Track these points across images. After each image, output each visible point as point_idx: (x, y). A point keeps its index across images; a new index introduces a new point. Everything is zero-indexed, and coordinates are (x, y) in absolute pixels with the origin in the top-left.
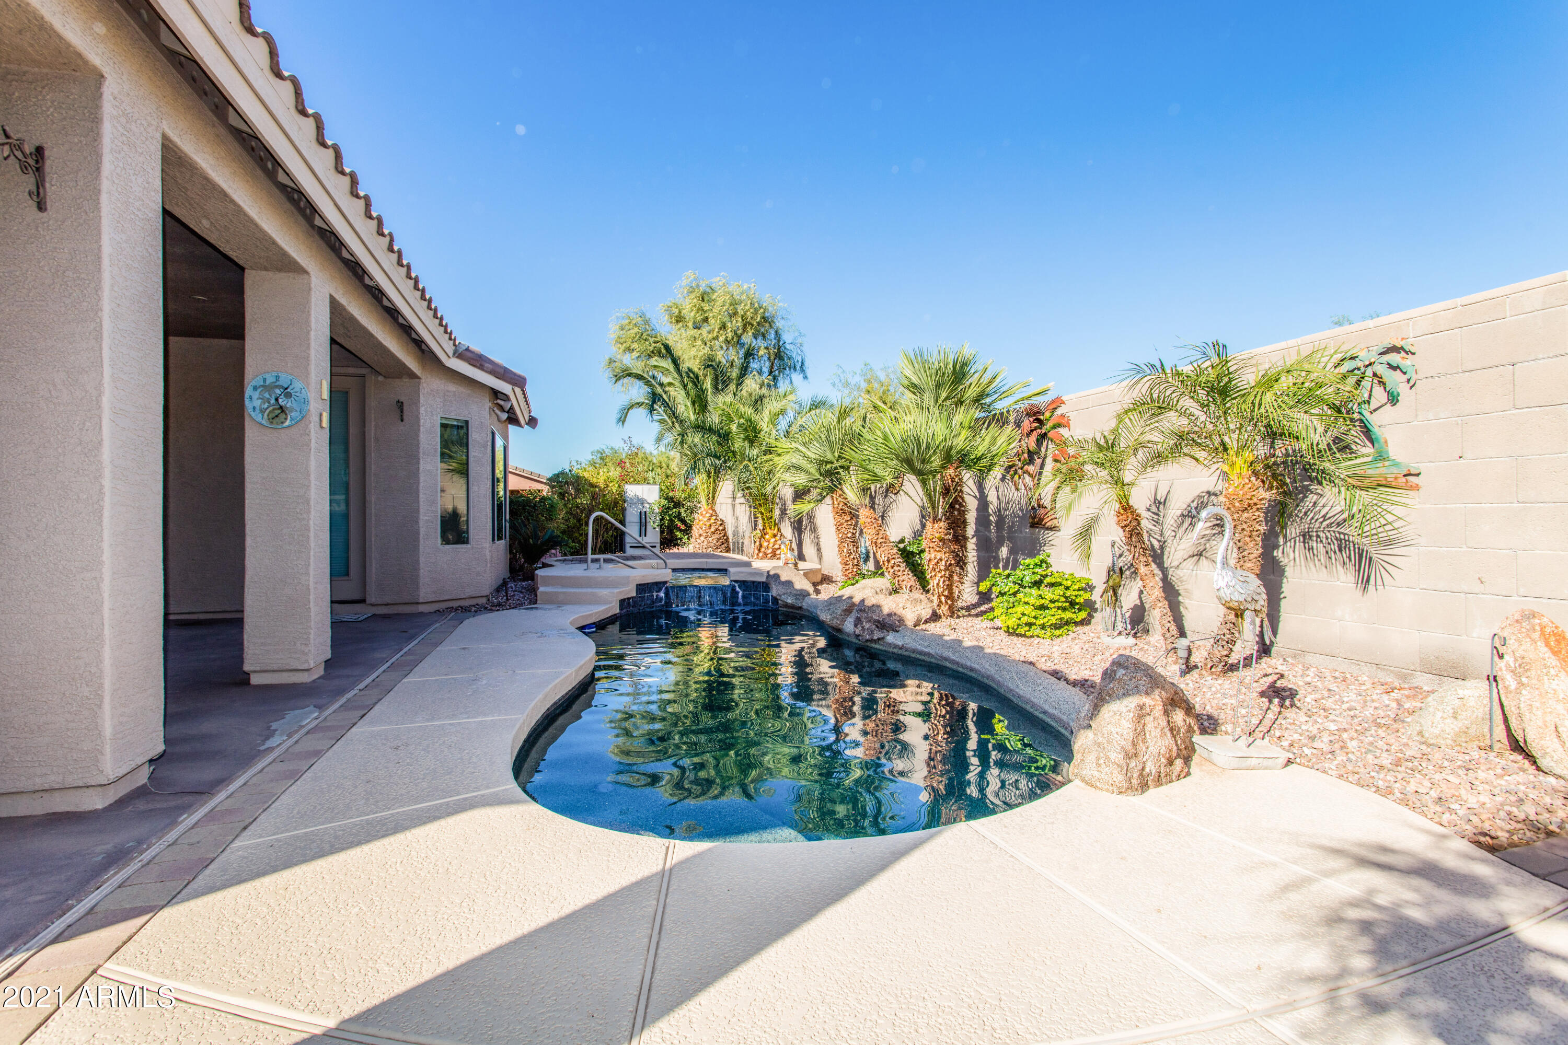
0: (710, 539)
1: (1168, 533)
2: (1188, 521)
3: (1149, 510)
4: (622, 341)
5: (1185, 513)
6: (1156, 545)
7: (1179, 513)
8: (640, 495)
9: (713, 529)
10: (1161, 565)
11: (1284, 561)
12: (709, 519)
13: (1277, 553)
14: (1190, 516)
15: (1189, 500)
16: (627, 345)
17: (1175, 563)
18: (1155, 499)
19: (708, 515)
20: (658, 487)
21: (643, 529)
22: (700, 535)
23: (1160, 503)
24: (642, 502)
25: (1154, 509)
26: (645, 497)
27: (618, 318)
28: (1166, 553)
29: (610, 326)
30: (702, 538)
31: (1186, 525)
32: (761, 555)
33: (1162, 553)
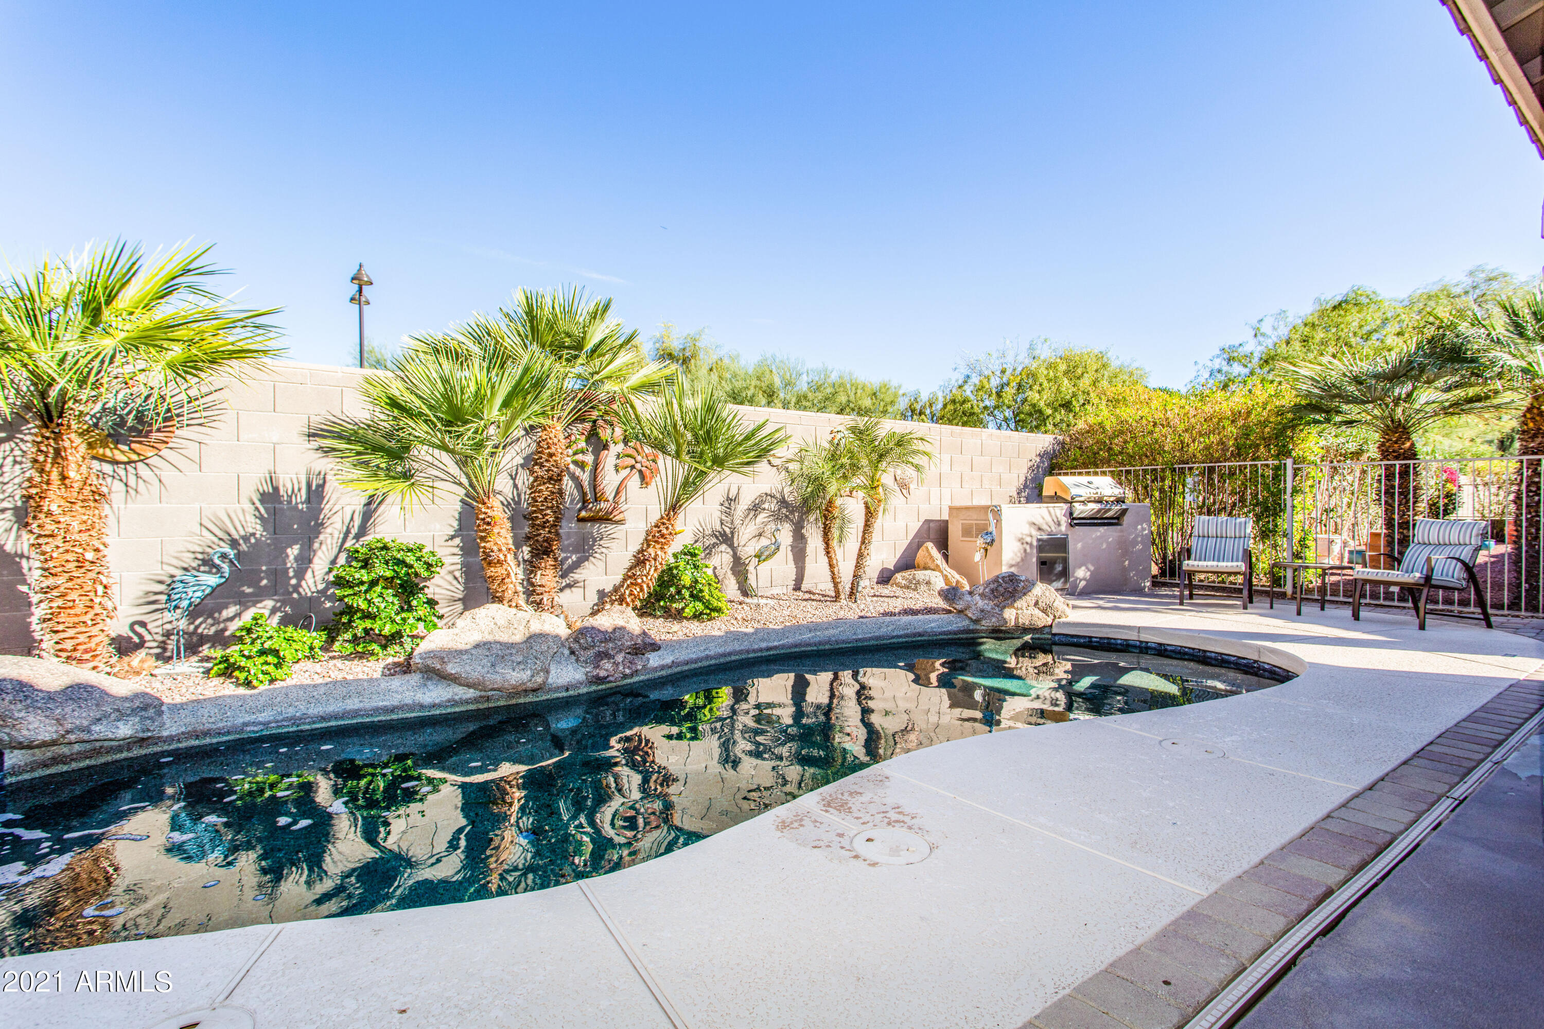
1: (737, 522)
2: (752, 513)
3: (722, 505)
5: (751, 507)
6: (728, 530)
7: (746, 507)
10: (731, 546)
11: (807, 535)
13: (804, 531)
14: (756, 508)
15: (753, 499)
17: (742, 543)
18: (728, 497)
23: (731, 500)
25: (727, 505)
28: (736, 536)
31: (751, 515)
33: (733, 536)
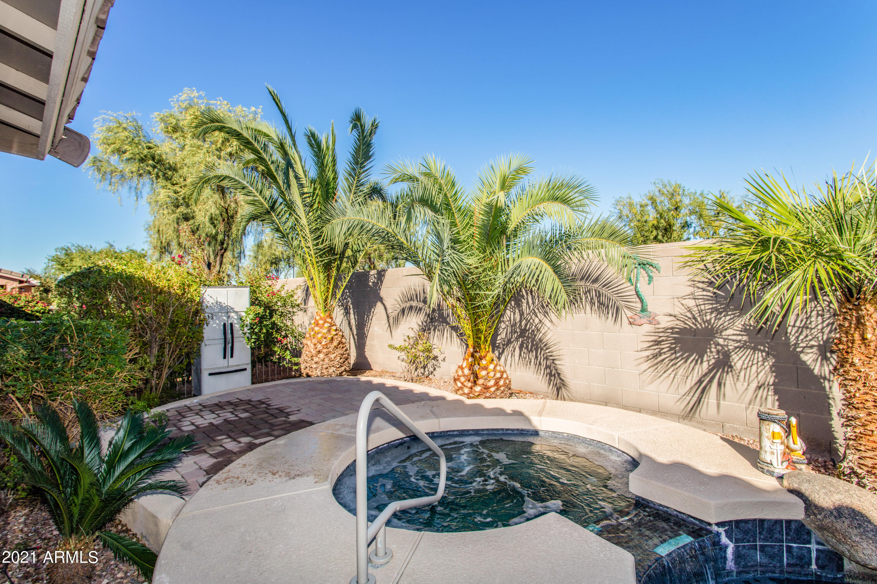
0: (332, 356)
4: (110, 142)
8: (223, 300)
9: (335, 343)
12: (329, 331)
16: (117, 146)
19: (327, 325)
20: (247, 290)
21: (229, 346)
22: (319, 352)
24: (227, 310)
26: (231, 304)
27: (104, 120)
29: (95, 126)
30: (321, 356)
32: (478, 389)
